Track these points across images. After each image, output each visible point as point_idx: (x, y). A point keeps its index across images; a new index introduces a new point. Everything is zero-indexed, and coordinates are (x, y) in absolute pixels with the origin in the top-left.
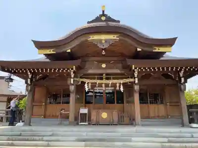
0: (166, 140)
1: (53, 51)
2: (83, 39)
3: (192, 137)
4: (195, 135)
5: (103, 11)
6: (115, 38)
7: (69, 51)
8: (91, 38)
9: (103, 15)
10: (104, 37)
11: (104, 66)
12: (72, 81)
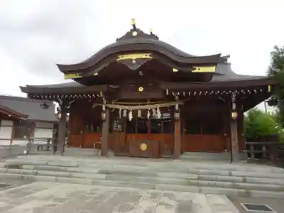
0: (196, 176)
1: (80, 75)
2: (112, 60)
3: (230, 175)
4: (233, 173)
5: (134, 26)
6: (148, 57)
7: (96, 74)
8: (121, 58)
9: (135, 29)
11: (141, 89)
12: (104, 109)
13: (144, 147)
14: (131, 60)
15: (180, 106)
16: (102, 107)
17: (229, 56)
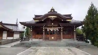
2: (47, 17)
6: (56, 17)
8: (49, 17)
10: (53, 17)
11: (53, 24)
12: (44, 29)
13: (53, 38)
14: (52, 17)
15: (63, 28)
16: (43, 28)
17: (71, 14)
